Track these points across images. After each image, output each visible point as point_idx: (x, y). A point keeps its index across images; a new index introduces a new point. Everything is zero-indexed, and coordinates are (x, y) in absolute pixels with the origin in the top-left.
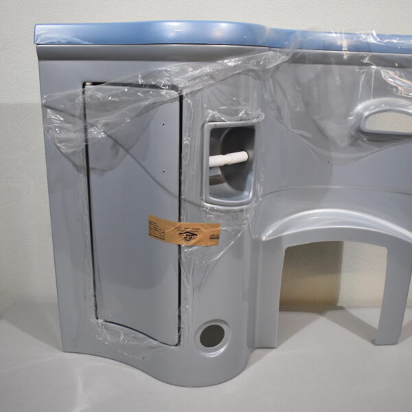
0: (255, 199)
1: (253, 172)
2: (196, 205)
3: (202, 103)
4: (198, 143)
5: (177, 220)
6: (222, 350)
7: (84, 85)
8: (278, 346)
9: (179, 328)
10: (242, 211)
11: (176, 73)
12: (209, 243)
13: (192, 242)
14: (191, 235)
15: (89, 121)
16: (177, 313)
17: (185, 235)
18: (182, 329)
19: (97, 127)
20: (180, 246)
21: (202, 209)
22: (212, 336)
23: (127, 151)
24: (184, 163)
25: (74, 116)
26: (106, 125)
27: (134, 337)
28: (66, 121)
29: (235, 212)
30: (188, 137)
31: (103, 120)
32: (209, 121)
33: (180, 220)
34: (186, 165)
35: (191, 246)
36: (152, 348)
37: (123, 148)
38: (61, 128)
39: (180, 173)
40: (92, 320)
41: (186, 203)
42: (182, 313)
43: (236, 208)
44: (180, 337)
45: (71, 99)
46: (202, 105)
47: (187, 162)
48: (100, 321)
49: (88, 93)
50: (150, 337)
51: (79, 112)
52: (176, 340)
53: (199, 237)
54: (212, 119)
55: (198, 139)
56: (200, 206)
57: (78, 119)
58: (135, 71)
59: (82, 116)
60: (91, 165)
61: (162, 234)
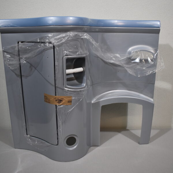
0: (87, 86)
1: (85, 76)
2: (62, 89)
3: (62, 48)
4: (61, 64)
5: (54, 95)
6: (75, 147)
7: (18, 43)
8: (100, 145)
9: (58, 138)
10: (81, 91)
11: (51, 37)
12: (68, 104)
13: (61, 103)
14: (60, 101)
15: (21, 57)
16: (56, 132)
17: (58, 101)
18: (58, 139)
19: (23, 59)
20: (56, 105)
21: (64, 90)
22: (71, 141)
23: (35, 68)
24: (56, 72)
25: (14, 55)
26: (26, 58)
27: (41, 142)
28: (11, 57)
29: (78, 91)
30: (57, 62)
31: (25, 56)
32: (65, 56)
33: (56, 95)
34: (57, 73)
35: (61, 105)
36: (48, 146)
37: (34, 67)
38: (10, 60)
39: (55, 76)
40: (25, 135)
41: (58, 88)
42: (58, 132)
43: (79, 90)
44: (58, 141)
45: (13, 48)
46: (62, 49)
47: (57, 72)
48: (28, 136)
49: (20, 46)
50: (47, 142)
51: (16, 53)
52: (57, 143)
53: (64, 101)
54: (66, 55)
55: (61, 63)
56: (64, 89)
57: (16, 56)
58: (36, 37)
59: (18, 55)
60: (22, 74)
61: (49, 101)
